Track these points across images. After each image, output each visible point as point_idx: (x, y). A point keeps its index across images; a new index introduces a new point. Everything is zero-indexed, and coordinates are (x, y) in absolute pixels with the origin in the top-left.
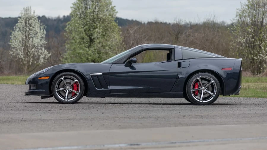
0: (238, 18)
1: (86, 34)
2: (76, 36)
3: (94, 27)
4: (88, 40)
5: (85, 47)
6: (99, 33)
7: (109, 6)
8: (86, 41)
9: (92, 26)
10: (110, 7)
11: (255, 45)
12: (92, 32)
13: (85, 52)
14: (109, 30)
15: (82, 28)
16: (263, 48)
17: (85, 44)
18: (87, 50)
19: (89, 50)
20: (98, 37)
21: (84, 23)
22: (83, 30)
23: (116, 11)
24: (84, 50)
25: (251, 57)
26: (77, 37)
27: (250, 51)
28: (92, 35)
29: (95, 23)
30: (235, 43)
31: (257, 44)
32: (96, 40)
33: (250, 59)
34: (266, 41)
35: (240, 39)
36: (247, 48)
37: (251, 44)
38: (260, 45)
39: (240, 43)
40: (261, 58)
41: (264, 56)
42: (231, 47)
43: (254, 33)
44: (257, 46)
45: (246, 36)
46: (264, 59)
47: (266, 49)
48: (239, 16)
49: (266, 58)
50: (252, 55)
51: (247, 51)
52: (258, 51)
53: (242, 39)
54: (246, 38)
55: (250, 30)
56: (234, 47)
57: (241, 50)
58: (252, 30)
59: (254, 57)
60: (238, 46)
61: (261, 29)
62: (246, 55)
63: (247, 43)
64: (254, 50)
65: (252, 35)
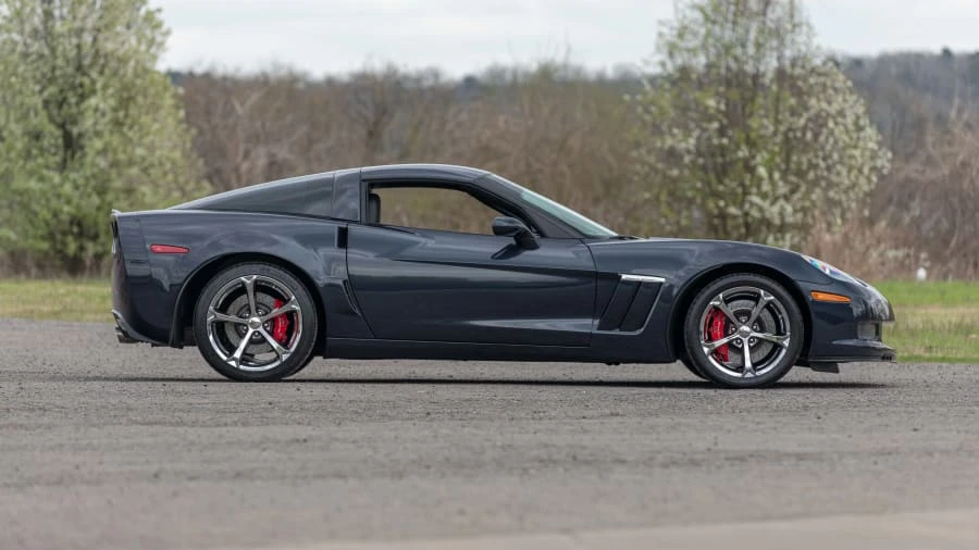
0: (663, 57)
1: (51, 120)
2: (13, 126)
3: (80, 91)
4: (60, 141)
5: (47, 167)
6: (103, 115)
7: (138, 9)
8: (52, 145)
9: (73, 88)
10: (143, 11)
11: (733, 163)
12: (74, 110)
13: (46, 186)
14: (140, 99)
15: (33, 93)
16: (762, 171)
17: (46, 154)
18: (57, 178)
19: (65, 179)
20: (99, 128)
21: (44, 75)
22: (38, 101)
23: (164, 29)
24: (42, 179)
25: (717, 207)
26: (17, 128)
27: (709, 184)
28: (75, 122)
29: (85, 74)
30: (649, 152)
31: (739, 159)
32: (90, 139)
33: (710, 217)
34: (775, 144)
35: (673, 136)
36: (700, 174)
37: (713, 155)
38: (753, 163)
39: (672, 155)
40: (755, 213)
41: (766, 204)
42: (638, 167)
43: (726, 114)
44: (740, 165)
45: (697, 126)
46: (768, 215)
47: (777, 175)
48: (665, 50)
49: (776, 209)
50: (722, 198)
51: (699, 185)
52: (742, 185)
53: (680, 137)
54: (696, 133)
55: (711, 103)
56: (646, 169)
57: (674, 181)
58: (718, 103)
59: (727, 206)
60: (660, 166)
61: (752, 100)
62: (699, 200)
63: (699, 154)
64: (727, 181)
65: (720, 121)
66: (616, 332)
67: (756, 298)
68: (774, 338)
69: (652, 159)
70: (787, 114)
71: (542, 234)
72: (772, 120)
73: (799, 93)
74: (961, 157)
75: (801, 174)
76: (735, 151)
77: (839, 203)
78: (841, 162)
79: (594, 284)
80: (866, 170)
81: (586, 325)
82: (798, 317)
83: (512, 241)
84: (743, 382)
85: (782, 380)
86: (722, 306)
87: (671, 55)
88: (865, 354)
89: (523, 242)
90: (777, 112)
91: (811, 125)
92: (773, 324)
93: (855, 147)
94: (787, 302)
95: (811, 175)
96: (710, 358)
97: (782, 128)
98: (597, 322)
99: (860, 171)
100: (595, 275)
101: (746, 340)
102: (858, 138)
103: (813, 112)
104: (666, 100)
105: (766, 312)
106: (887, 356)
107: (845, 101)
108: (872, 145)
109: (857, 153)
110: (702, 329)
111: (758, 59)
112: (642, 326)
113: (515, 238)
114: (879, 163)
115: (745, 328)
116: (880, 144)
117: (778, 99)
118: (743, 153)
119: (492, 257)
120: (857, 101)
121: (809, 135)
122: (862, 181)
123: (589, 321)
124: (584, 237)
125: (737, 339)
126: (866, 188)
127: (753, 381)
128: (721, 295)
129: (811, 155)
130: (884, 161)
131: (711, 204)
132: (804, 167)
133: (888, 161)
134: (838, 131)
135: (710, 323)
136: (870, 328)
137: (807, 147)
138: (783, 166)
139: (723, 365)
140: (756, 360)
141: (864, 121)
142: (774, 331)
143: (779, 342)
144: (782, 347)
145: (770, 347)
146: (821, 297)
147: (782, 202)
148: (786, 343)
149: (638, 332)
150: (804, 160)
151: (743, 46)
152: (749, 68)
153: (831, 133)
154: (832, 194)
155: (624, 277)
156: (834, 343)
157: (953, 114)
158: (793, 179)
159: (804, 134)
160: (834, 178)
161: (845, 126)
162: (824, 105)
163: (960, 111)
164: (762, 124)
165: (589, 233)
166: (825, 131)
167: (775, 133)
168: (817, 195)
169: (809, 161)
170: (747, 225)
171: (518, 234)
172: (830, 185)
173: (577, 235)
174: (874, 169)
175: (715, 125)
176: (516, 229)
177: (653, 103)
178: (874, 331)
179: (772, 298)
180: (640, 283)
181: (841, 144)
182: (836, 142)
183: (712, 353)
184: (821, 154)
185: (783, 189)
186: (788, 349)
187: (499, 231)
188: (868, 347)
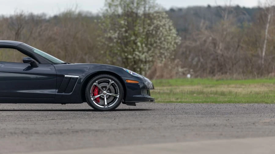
0: (107, 8)
11: (130, 41)
16: (139, 44)
25: (125, 55)
27: (122, 48)
30: (103, 38)
31: (132, 40)
33: (123, 59)
34: (143, 35)
35: (110, 33)
36: (119, 45)
37: (123, 39)
38: (136, 41)
39: (110, 39)
40: (137, 57)
41: (140, 54)
42: (99, 43)
43: (127, 26)
44: (132, 42)
45: (119, 30)
46: (141, 58)
47: (144, 45)
48: (108, 5)
49: (143, 56)
50: (127, 53)
51: (119, 49)
52: (133, 48)
53: (113, 33)
54: (118, 32)
55: (122, 22)
56: (102, 44)
57: (111, 47)
58: (125, 22)
59: (128, 55)
60: (107, 43)
61: (136, 21)
62: (119, 54)
63: (119, 39)
64: (128, 47)
65: (125, 28)
66: (63, 94)
67: (108, 82)
68: (114, 95)
69: (103, 40)
70: (147, 25)
71: (39, 63)
72: (142, 27)
73: (151, 19)
74: (203, 39)
75: (151, 45)
76: (130, 38)
77: (164, 54)
78: (165, 41)
79: (56, 79)
80: (173, 43)
81: (54, 91)
82: (122, 88)
83: (29, 65)
84: (104, 109)
85: (117, 108)
86: (98, 85)
87: (110, 7)
88: (144, 100)
89: (33, 65)
90: (144, 25)
91: (155, 29)
92: (114, 90)
93: (169, 36)
94: (118, 83)
95: (155, 45)
96: (94, 102)
97: (146, 30)
98: (57, 90)
99: (171, 44)
100: (56, 75)
101: (105, 96)
102: (170, 33)
103: (155, 25)
104: (108, 21)
105: (112, 87)
106: (152, 100)
107: (166, 21)
108: (175, 35)
109: (169, 38)
110: (91, 92)
111: (138, 8)
112: (72, 91)
113: (31, 64)
114: (177, 41)
115: (105, 92)
116: (177, 35)
117: (144, 21)
118: (133, 38)
119: (24, 70)
120: (170, 21)
121: (154, 32)
122: (171, 47)
123: (55, 90)
124: (53, 63)
125: (103, 95)
126: (173, 49)
127: (108, 109)
128: (97, 81)
129: (155, 38)
130: (179, 40)
131: (123, 54)
132: (153, 42)
133: (180, 40)
134: (164, 30)
135: (94, 90)
136: (146, 91)
137: (153, 36)
138: (146, 42)
139: (98, 104)
140: (108, 102)
141: (172, 28)
142: (114, 92)
143: (116, 96)
144: (116, 98)
145: (113, 98)
146: (129, 81)
147: (145, 54)
148: (118, 96)
149: (70, 94)
150: (153, 40)
151: (133, 3)
152: (135, 10)
153: (161, 31)
154: (161, 51)
155: (66, 76)
156: (134, 96)
157: (201, 24)
158: (149, 46)
159: (152, 32)
160: (162, 46)
161: (166, 29)
162: (159, 22)
163: (204, 23)
164: (139, 29)
165: (54, 62)
166: (159, 31)
167: (143, 32)
168: (157, 51)
169: (154, 40)
170: (135, 62)
171: (31, 63)
172: (161, 48)
173: (50, 63)
174: (175, 43)
175: (124, 29)
176: (31, 61)
177: (104, 22)
178: (147, 92)
179: (113, 82)
180: (71, 78)
181: (164, 35)
182: (163, 34)
183: (94, 100)
184: (158, 38)
185: (146, 49)
186: (119, 98)
187: (25, 62)
188: (145, 98)
